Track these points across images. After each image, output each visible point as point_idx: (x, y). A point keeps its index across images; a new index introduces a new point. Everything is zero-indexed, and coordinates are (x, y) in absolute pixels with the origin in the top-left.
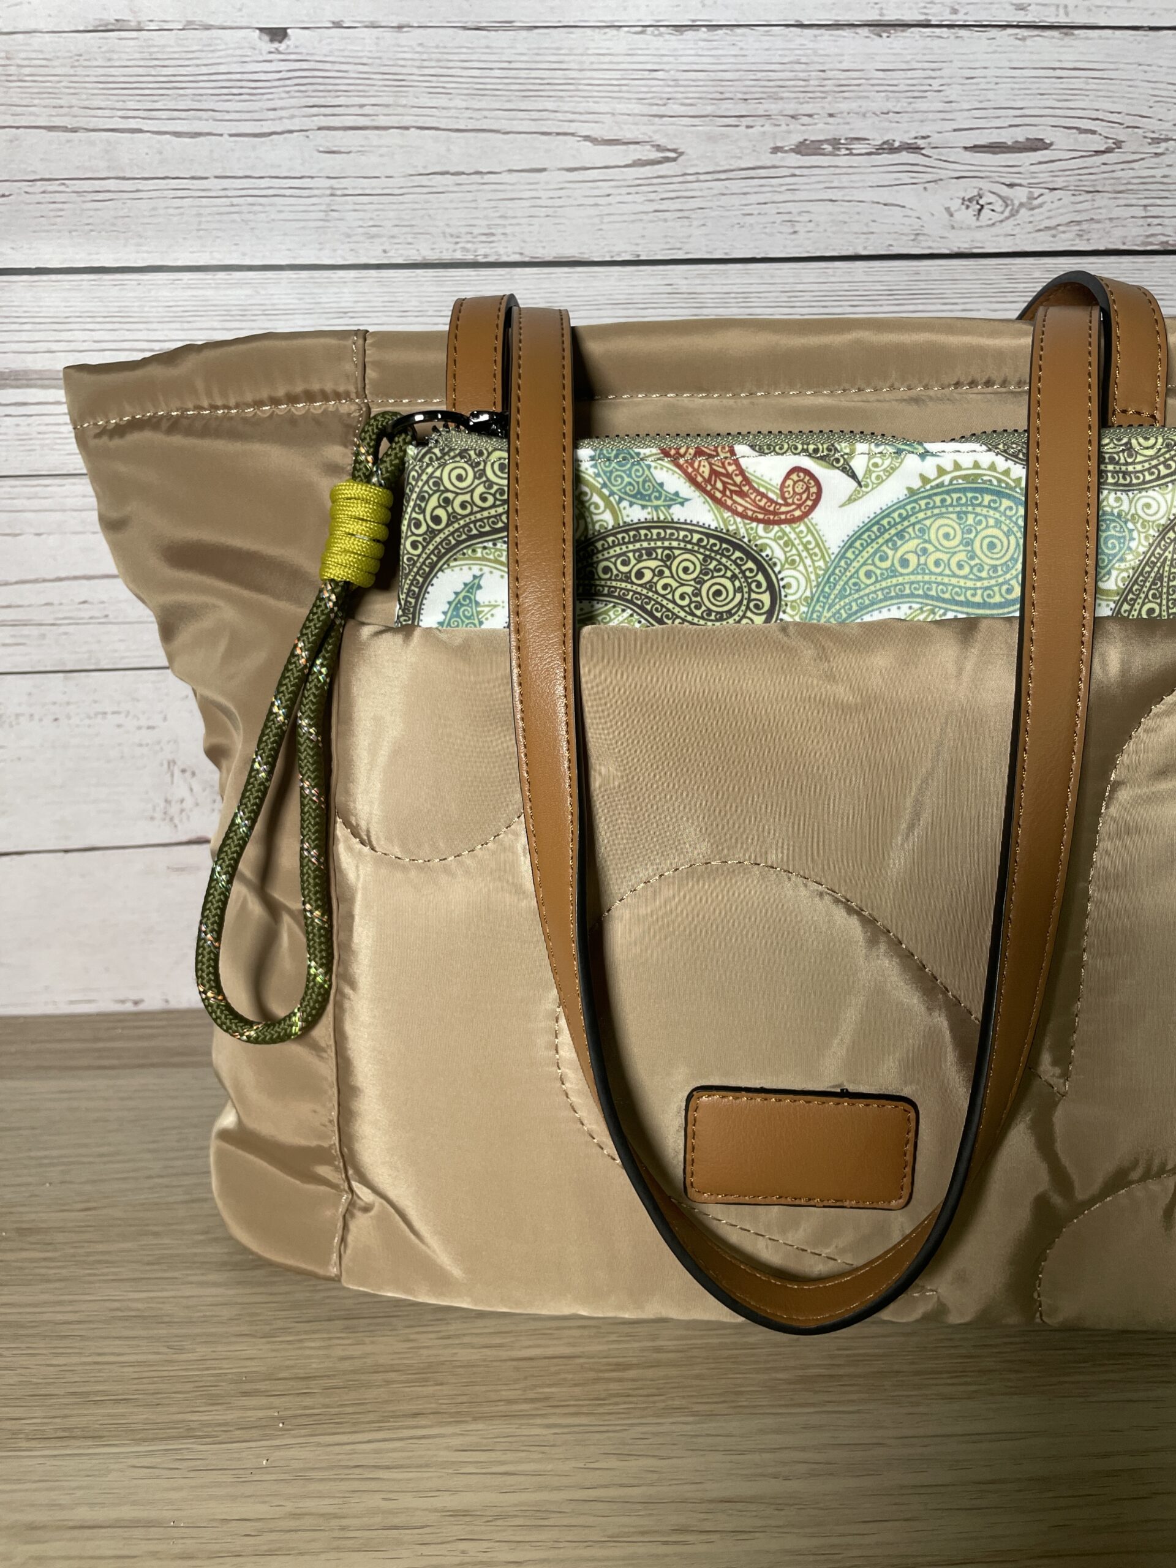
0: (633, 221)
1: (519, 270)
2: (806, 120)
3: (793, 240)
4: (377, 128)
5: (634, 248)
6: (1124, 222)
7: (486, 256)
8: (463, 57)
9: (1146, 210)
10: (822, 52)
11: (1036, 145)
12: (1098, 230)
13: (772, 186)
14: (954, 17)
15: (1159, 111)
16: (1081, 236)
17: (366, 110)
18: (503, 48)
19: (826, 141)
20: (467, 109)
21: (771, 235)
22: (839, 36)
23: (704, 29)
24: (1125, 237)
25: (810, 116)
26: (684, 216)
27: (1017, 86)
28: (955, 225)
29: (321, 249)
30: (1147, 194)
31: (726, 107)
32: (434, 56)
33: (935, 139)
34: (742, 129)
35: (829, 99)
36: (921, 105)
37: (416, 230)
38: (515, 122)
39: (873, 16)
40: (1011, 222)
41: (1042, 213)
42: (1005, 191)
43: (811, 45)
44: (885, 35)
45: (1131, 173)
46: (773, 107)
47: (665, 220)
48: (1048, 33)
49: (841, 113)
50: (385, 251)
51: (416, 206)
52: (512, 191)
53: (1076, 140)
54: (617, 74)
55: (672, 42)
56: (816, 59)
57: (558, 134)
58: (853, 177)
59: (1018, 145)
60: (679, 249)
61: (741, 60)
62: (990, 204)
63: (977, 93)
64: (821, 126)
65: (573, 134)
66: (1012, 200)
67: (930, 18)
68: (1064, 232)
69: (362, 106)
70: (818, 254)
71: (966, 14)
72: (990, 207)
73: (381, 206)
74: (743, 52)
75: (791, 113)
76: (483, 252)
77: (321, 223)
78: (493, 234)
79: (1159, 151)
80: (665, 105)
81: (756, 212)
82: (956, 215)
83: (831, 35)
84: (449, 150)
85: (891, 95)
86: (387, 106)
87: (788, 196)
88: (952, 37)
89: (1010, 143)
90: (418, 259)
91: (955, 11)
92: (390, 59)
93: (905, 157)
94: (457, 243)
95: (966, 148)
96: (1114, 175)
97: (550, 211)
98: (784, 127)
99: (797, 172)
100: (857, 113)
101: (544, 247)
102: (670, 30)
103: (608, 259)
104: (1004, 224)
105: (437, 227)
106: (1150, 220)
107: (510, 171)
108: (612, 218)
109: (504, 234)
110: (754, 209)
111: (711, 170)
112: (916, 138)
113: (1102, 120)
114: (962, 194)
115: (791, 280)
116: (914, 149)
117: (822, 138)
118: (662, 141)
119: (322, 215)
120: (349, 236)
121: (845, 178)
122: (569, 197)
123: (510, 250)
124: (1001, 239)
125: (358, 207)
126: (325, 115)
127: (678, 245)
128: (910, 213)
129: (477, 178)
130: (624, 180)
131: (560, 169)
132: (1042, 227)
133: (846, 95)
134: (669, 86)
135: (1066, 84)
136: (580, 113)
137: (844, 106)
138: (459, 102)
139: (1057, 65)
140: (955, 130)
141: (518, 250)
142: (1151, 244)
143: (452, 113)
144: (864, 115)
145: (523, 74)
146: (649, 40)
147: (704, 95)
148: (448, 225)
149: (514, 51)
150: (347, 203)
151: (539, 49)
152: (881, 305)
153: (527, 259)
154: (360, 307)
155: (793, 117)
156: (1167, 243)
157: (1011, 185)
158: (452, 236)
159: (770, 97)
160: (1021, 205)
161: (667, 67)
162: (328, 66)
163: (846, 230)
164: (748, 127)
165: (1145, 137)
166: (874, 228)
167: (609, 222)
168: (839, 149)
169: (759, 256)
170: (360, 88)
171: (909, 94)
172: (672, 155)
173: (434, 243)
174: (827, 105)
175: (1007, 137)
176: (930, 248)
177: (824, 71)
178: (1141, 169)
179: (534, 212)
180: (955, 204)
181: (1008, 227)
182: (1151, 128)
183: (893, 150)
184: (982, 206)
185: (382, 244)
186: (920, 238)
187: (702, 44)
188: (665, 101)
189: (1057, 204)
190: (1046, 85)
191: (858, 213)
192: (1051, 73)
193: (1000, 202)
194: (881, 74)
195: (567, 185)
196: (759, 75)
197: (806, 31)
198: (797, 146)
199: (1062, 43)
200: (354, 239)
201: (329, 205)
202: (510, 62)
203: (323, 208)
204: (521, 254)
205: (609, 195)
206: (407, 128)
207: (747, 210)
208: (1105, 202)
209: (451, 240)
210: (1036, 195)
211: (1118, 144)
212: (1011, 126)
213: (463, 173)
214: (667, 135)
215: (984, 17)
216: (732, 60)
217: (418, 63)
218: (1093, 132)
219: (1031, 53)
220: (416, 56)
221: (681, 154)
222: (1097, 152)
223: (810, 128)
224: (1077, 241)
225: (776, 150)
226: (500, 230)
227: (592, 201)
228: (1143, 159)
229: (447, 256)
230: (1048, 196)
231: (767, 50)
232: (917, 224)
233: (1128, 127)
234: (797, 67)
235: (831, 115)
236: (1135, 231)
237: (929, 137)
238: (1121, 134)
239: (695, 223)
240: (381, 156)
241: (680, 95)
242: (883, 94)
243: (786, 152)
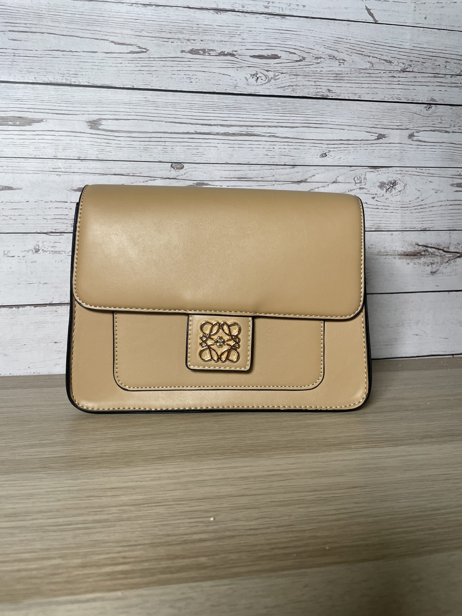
0: (131, 73)
1: (88, 88)
2: (193, 41)
3: (191, 85)
4: (32, 32)
5: (132, 83)
6: (308, 87)
7: (75, 82)
8: (65, 9)
9: (315, 83)
10: (197, 18)
11: (275, 57)
12: (299, 89)
13: (182, 64)
14: (243, 9)
15: (317, 47)
16: (293, 91)
17: (28, 25)
18: (80, 7)
19: (201, 50)
20: (66, 28)
21: (183, 82)
22: (203, 12)
23: (154, 6)
24: (309, 92)
25: (194, 40)
26: (150, 73)
27: (266, 35)
28: (249, 84)
29: (10, 76)
30: (315, 77)
31: (163, 35)
32: (53, 8)
33: (240, 52)
34: (170, 43)
35: (201, 34)
36: (234, 39)
37: (47, 71)
38: (85, 34)
39: (215, 6)
40: (269, 84)
41: (279, 82)
42: (266, 73)
43: (193, 15)
44: (219, 13)
45: (309, 69)
46: (181, 36)
47: (143, 74)
48: (277, 17)
49: (206, 40)
50: (35, 78)
51: (47, 62)
52: (85, 59)
53: (289, 56)
54: (123, 20)
55: (143, 10)
56: (195, 20)
57: (101, 39)
58: (211, 64)
59: (268, 56)
60: (149, 85)
61: (169, 18)
62: (260, 77)
63: (253, 36)
64: (198, 44)
65: (107, 40)
66: (268, 76)
67: (235, 8)
68: (287, 89)
69: (26, 24)
70: (200, 91)
71: (248, 8)
72: (260, 78)
73: (33, 61)
74: (169, 15)
75: (187, 38)
76: (73, 81)
77: (10, 66)
78: (77, 74)
79: (318, 62)
80: (141, 32)
81: (177, 74)
82: (249, 80)
83: (200, 12)
84: (60, 42)
85: (222, 35)
86: (36, 24)
87: (188, 69)
88: (243, 16)
89: (266, 55)
90: (49, 82)
91: (243, 7)
92: (37, 7)
93: (229, 58)
94: (63, 77)
95: (250, 56)
96: (303, 69)
97: (99, 67)
98: (185, 43)
99: (191, 60)
100: (211, 41)
101: (97, 80)
102: (142, 5)
103: (122, 87)
104: (266, 84)
105: (56, 70)
106: (317, 87)
107: (83, 51)
108: (123, 72)
109: (81, 75)
110: (176, 73)
111: (159, 57)
112: (233, 51)
113: (297, 49)
114: (251, 73)
115: (191, 99)
116: (232, 55)
117: (199, 48)
118: (140, 45)
119: (10, 63)
120: (21, 71)
121: (208, 64)
122: (106, 63)
123: (84, 81)
124: (266, 90)
125: (24, 61)
126: (11, 26)
127: (148, 84)
128: (232, 78)
129: (71, 53)
130: (127, 58)
131: (102, 52)
132: (279, 87)
133: (207, 34)
134: (142, 25)
135: (284, 35)
136: (110, 33)
137: (206, 38)
138: (63, 25)
139: (281, 28)
140: (246, 49)
141: (87, 81)
142: (318, 95)
143: (61, 29)
144: (214, 41)
145: (88, 17)
146: (134, 7)
147: (155, 30)
148: (60, 70)
149: (84, 8)
150: (20, 59)
151: (93, 8)
152: (224, 111)
153: (91, 85)
154: (25, 98)
155: (188, 40)
156: (323, 95)
157: (268, 71)
158: (61, 74)
159: (179, 32)
160: (272, 78)
161: (141, 18)
162: (12, 8)
163: (210, 82)
164: (172, 42)
165: (313, 57)
166: (220, 82)
167: (122, 73)
168: (205, 53)
169: (178, 90)
170: (25, 17)
171: (229, 35)
172: (145, 50)
173: (54, 76)
174: (200, 37)
175: (265, 53)
176: (240, 91)
177: (198, 24)
178: (312, 68)
179: (94, 67)
180: (248, 76)
181: (267, 85)
182: (315, 53)
183: (225, 55)
184: (258, 78)
185: (34, 75)
186: (237, 87)
187: (153, 11)
188: (141, 31)
189: (284, 79)
190: (277, 36)
191: (214, 77)
192: (278, 31)
193: (264, 76)
194: (218, 27)
195: (106, 58)
196: (175, 24)
197: (191, 10)
198: (190, 51)
199: (281, 21)
200: (23, 72)
201: (13, 59)
202: (82, 12)
203: (11, 60)
204: (88, 82)
205: (121, 63)
206: (43, 33)
207: (173, 73)
208: (301, 79)
209: (61, 75)
210: (276, 75)
211: (304, 58)
212: (266, 49)
213: (65, 51)
214: (142, 43)
215: (254, 10)
216: (165, 18)
217: (47, 10)
218: (295, 54)
219: (271, 24)
220: (47, 7)
221: (148, 50)
222: (297, 61)
223: (195, 44)
224: (292, 93)
225: (182, 51)
226: (81, 73)
227: (115, 65)
228: (313, 64)
229: (60, 81)
230: (281, 76)
231: (177, 15)
232: (235, 82)
233: (307, 53)
234: (189, 22)
235: (202, 41)
236: (312, 90)
237: (237, 51)
238: (305, 55)
239: (154, 76)
240: (34, 42)
241: (146, 29)
242: (220, 34)
243: (186, 52)
